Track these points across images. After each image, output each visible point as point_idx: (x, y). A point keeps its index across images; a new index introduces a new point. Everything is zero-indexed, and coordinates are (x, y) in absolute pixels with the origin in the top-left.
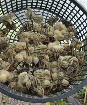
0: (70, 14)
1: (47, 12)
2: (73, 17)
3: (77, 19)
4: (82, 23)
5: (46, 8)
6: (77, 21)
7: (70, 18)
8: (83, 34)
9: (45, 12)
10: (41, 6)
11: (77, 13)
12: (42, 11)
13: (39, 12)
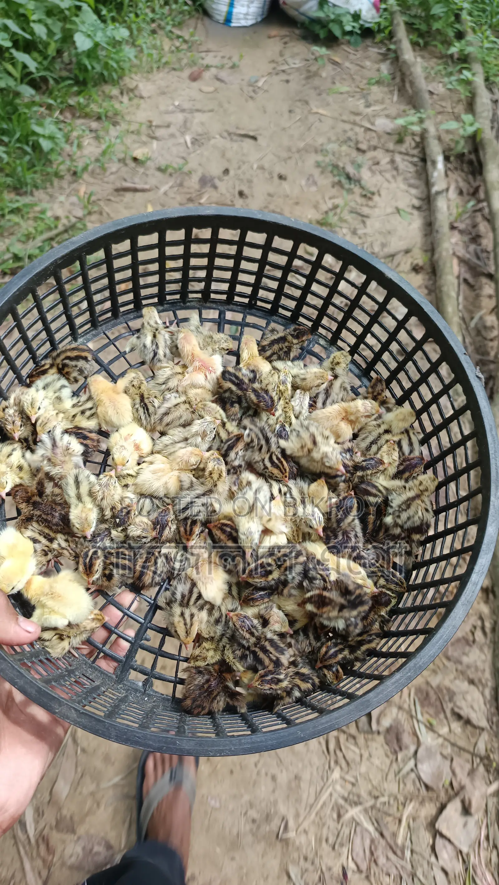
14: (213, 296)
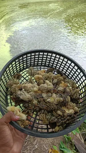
0: (61, 65)
1: (43, 67)
2: (64, 67)
3: (67, 67)
4: (72, 70)
5: (41, 64)
6: (68, 69)
7: (62, 68)
8: (75, 77)
9: (42, 67)
10: (38, 64)
11: (66, 63)
12: (39, 67)
13: (37, 68)
14: (39, 64)
